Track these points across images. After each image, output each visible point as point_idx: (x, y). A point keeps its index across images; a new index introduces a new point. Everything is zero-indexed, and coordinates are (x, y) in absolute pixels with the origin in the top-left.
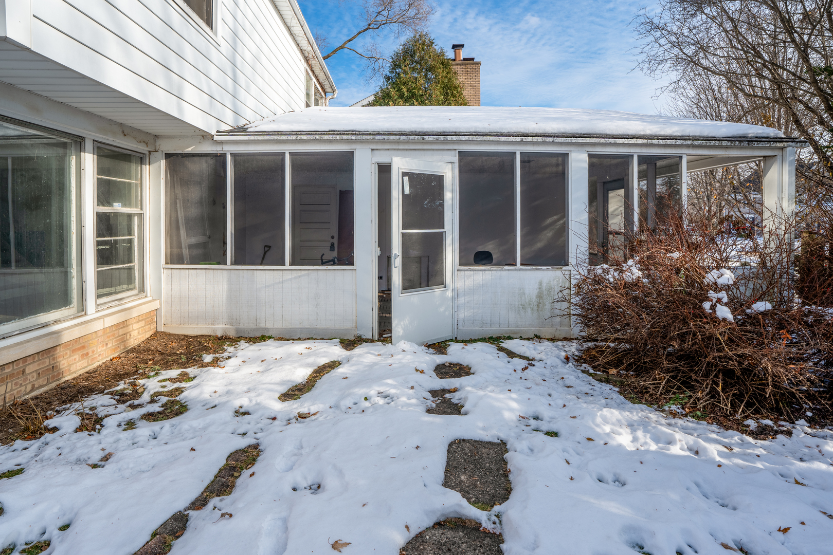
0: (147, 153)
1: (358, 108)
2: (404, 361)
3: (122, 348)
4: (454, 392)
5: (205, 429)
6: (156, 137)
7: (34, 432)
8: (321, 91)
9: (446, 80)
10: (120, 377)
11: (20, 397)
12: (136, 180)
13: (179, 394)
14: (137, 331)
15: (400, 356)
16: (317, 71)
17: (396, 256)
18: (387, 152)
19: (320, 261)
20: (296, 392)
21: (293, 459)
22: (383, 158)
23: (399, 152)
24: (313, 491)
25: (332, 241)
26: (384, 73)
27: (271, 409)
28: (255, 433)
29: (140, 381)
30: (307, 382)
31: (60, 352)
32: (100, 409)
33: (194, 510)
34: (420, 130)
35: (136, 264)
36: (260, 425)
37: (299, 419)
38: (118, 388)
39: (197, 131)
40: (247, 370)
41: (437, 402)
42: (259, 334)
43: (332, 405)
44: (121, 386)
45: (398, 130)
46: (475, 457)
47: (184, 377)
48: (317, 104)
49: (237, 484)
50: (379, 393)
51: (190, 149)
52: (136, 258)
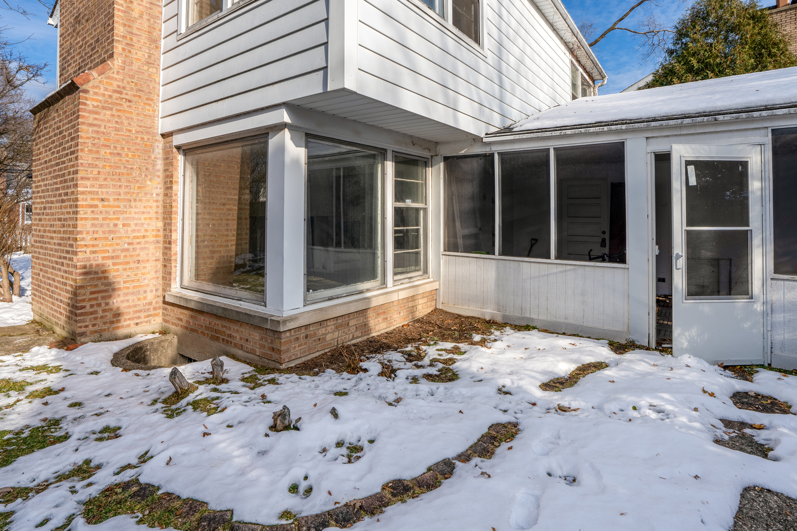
0: (430, 157)
1: (632, 93)
2: (687, 378)
3: (410, 318)
4: (759, 429)
5: (472, 397)
6: (437, 143)
7: (354, 369)
8: (588, 80)
9: (759, 38)
10: (409, 341)
11: (346, 342)
12: (422, 180)
13: (452, 363)
14: (421, 306)
15: (683, 371)
16: (584, 60)
17: (678, 257)
18: (667, 139)
19: (588, 257)
20: (558, 385)
21: (550, 446)
22: (660, 146)
23: (683, 138)
24: (568, 482)
25: (603, 236)
26: (666, 46)
27: (531, 394)
28: (516, 413)
29: (423, 347)
30: (569, 377)
31: (371, 314)
32: (395, 362)
33: (459, 461)
34: (711, 109)
35: (421, 249)
36: (520, 407)
37: (558, 410)
38: (407, 349)
39: (469, 136)
40: (510, 355)
41: (732, 435)
42: (524, 323)
43: (595, 405)
44: (409, 348)
45: (680, 113)
46: (787, 517)
47: (456, 350)
48: (584, 94)
49: (496, 452)
50: (651, 406)
51: (463, 152)
52: (422, 245)
